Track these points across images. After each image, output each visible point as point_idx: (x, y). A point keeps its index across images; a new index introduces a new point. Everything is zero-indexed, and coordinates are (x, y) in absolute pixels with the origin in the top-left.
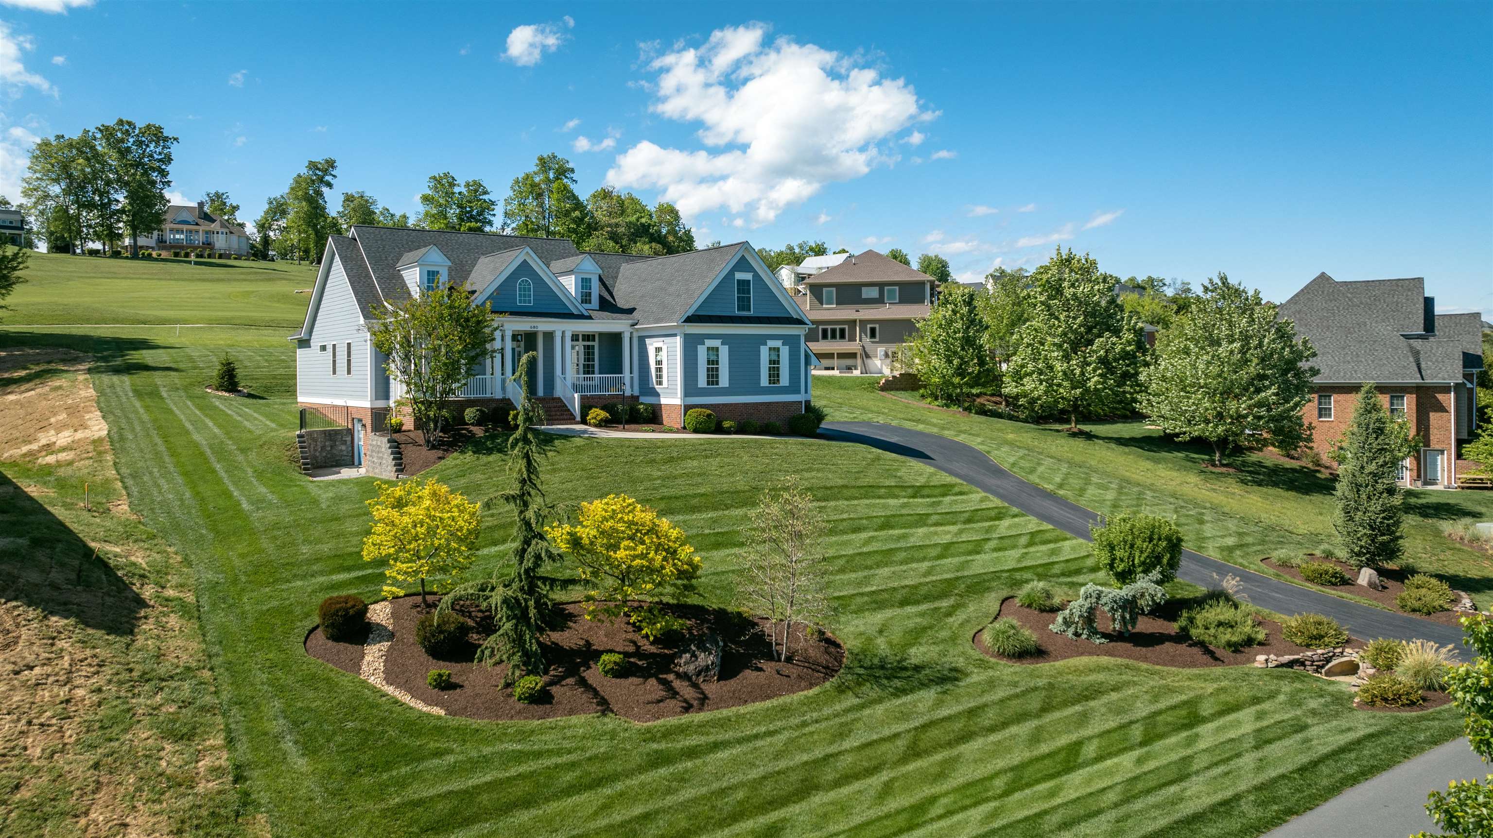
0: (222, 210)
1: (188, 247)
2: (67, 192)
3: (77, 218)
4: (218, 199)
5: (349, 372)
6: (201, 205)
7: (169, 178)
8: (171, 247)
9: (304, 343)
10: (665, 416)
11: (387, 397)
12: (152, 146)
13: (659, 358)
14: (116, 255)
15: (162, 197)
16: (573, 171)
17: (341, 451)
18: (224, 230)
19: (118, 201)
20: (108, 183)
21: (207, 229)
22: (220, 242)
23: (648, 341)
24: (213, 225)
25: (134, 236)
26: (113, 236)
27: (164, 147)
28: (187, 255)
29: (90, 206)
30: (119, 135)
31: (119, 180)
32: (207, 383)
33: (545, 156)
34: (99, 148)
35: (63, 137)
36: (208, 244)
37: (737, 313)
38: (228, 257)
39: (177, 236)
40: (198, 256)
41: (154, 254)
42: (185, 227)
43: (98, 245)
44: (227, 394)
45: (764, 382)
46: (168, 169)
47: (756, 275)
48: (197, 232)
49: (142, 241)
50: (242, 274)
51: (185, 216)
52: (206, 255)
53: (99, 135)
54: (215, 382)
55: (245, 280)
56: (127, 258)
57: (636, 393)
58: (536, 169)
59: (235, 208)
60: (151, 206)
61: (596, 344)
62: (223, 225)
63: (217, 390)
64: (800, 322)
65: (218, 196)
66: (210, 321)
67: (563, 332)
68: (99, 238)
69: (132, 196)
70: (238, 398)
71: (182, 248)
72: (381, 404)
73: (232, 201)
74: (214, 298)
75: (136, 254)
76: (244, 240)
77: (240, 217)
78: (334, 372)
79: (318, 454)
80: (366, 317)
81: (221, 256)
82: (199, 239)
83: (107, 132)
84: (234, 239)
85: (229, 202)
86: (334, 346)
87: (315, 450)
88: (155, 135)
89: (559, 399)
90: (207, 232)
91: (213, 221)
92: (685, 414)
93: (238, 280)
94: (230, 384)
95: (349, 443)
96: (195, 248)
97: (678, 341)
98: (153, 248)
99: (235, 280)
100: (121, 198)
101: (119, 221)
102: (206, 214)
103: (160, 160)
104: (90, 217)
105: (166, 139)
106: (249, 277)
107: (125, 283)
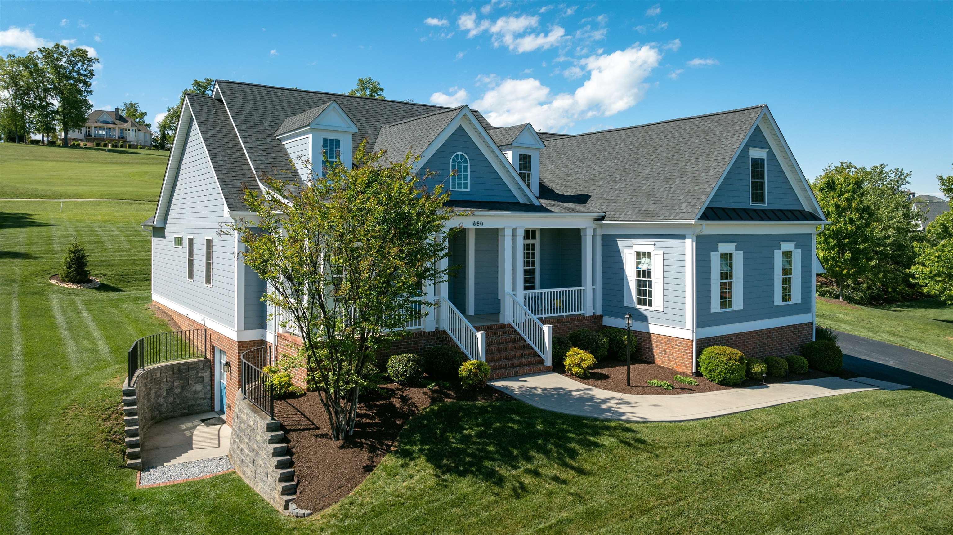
0: (134, 115)
1: (107, 140)
2: (15, 97)
3: (22, 116)
4: (132, 109)
5: (208, 280)
6: (117, 110)
7: (92, 88)
8: (95, 139)
9: (159, 232)
10: (657, 351)
11: (263, 325)
12: (80, 64)
13: (644, 267)
14: (52, 144)
15: (86, 101)
16: (382, 90)
17: (196, 392)
18: (134, 128)
19: (53, 104)
20: (46, 91)
21: (122, 127)
22: (131, 137)
23: (621, 242)
24: (126, 125)
25: (66, 132)
26: (48, 129)
27: (88, 66)
28: (105, 145)
29: (32, 107)
30: (55, 56)
31: (56, 88)
32: (53, 272)
33: (364, 79)
34: (40, 65)
35: (14, 56)
36: (122, 138)
37: (753, 205)
38: (136, 147)
39: (100, 132)
40: (113, 146)
41: (82, 145)
42: (105, 126)
43: (38, 137)
44: (74, 286)
45: (778, 300)
46: (91, 81)
47: (771, 154)
48: (114, 129)
49: (71, 135)
50: (143, 159)
51: (106, 118)
52: (119, 145)
53: (40, 56)
54: (61, 272)
55: (144, 163)
56: (59, 146)
57: (599, 312)
58: (357, 88)
59: (143, 114)
60: (78, 108)
61: (537, 242)
62: (133, 125)
63: (63, 281)
64: (812, 217)
65: (132, 105)
66: (101, 196)
67: (514, 230)
68: (38, 131)
69: (64, 101)
70: (87, 291)
71: (103, 140)
72: (252, 335)
73: (141, 109)
74: (117, 176)
75: (66, 143)
76: (148, 136)
77: (147, 120)
78: (190, 276)
79: (161, 401)
80: (232, 207)
81: (130, 147)
82: (116, 134)
83: (48, 54)
84: (141, 134)
85: (139, 110)
86: (191, 240)
87: (158, 396)
88: (81, 56)
89: (509, 326)
90: (121, 130)
91: (126, 121)
92: (699, 354)
93: (139, 163)
94: (79, 274)
95: (207, 380)
96: (112, 140)
97: (689, 245)
98: (82, 140)
99: (138, 163)
100: (56, 102)
101: (54, 120)
102: (121, 117)
103: (85, 75)
104: (32, 116)
105: (90, 60)
106: (147, 161)
107: (50, 165)
